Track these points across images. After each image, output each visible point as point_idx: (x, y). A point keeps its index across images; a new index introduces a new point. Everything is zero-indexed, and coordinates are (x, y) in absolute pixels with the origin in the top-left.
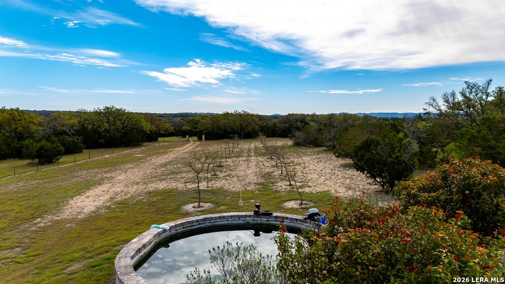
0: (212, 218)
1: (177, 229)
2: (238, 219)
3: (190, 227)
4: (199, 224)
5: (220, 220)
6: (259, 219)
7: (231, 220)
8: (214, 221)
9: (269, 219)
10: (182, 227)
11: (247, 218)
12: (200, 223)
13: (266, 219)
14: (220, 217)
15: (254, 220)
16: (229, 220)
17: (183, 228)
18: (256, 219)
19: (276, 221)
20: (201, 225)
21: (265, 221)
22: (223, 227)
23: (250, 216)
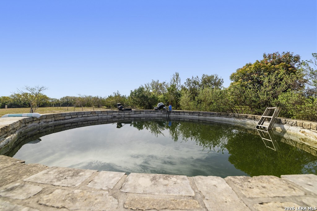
0: (84, 113)
1: (48, 120)
2: (106, 114)
3: (62, 120)
4: (72, 118)
5: (92, 115)
6: (123, 113)
7: (101, 115)
8: (87, 115)
9: (131, 113)
10: (53, 119)
11: (114, 114)
12: (73, 116)
13: (128, 113)
14: (91, 113)
15: (119, 114)
16: (99, 115)
17: (55, 120)
18: (121, 113)
19: (135, 114)
20: (74, 119)
21: (128, 115)
22: (94, 122)
23: (116, 112)
